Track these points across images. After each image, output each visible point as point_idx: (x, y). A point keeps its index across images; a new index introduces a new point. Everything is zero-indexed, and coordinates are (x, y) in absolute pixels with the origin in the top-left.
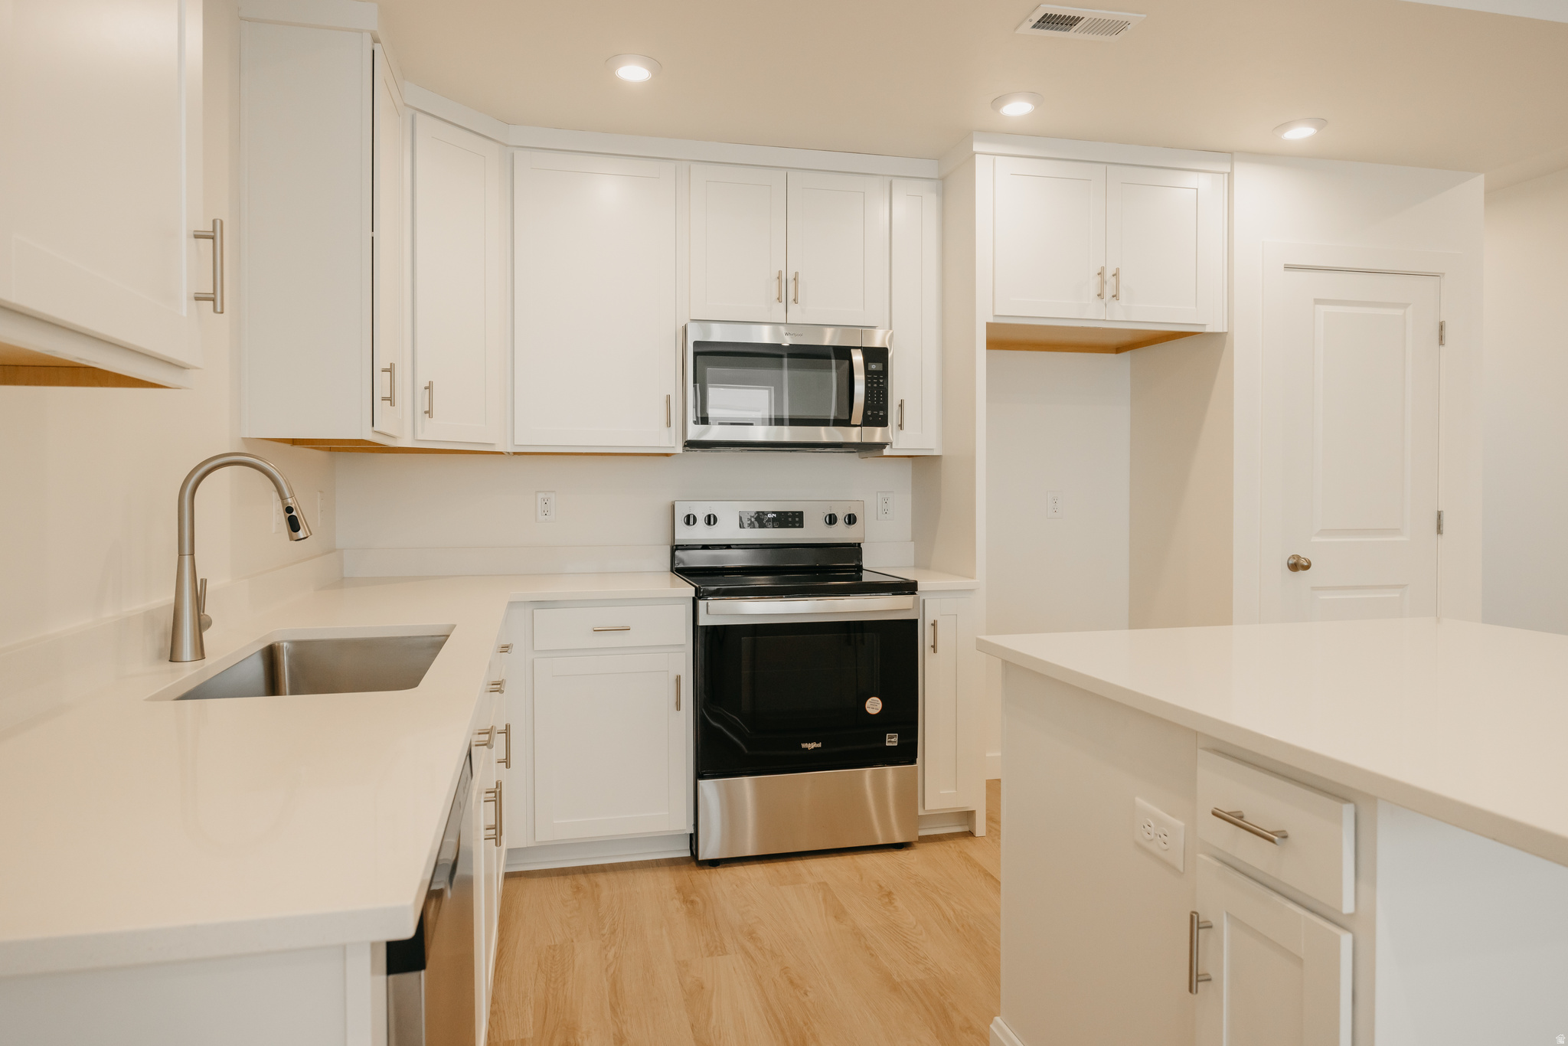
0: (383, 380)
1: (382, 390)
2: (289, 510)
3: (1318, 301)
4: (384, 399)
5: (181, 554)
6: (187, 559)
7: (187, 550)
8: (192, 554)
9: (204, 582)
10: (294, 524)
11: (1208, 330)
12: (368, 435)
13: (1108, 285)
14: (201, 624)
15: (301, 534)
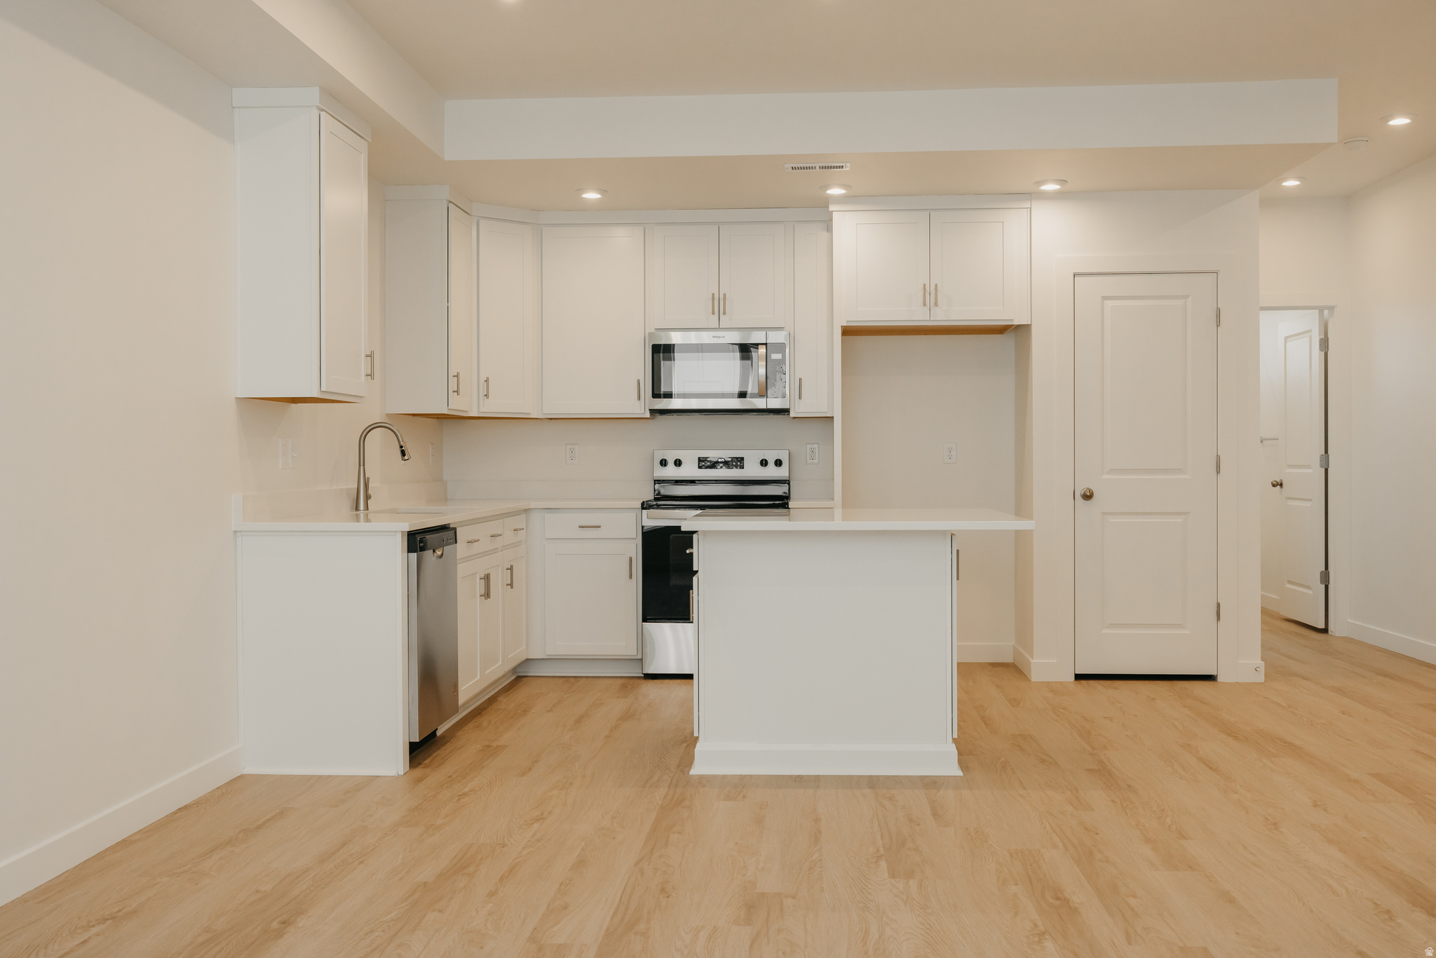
0: (453, 381)
1: (453, 387)
2: (401, 447)
3: (1105, 298)
4: (454, 392)
5: (360, 465)
6: (362, 467)
7: (362, 464)
8: (364, 465)
9: (368, 478)
10: (403, 453)
11: (1016, 323)
12: (445, 412)
13: (930, 295)
14: (368, 497)
15: (406, 458)
